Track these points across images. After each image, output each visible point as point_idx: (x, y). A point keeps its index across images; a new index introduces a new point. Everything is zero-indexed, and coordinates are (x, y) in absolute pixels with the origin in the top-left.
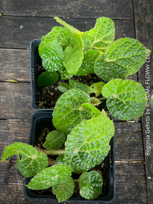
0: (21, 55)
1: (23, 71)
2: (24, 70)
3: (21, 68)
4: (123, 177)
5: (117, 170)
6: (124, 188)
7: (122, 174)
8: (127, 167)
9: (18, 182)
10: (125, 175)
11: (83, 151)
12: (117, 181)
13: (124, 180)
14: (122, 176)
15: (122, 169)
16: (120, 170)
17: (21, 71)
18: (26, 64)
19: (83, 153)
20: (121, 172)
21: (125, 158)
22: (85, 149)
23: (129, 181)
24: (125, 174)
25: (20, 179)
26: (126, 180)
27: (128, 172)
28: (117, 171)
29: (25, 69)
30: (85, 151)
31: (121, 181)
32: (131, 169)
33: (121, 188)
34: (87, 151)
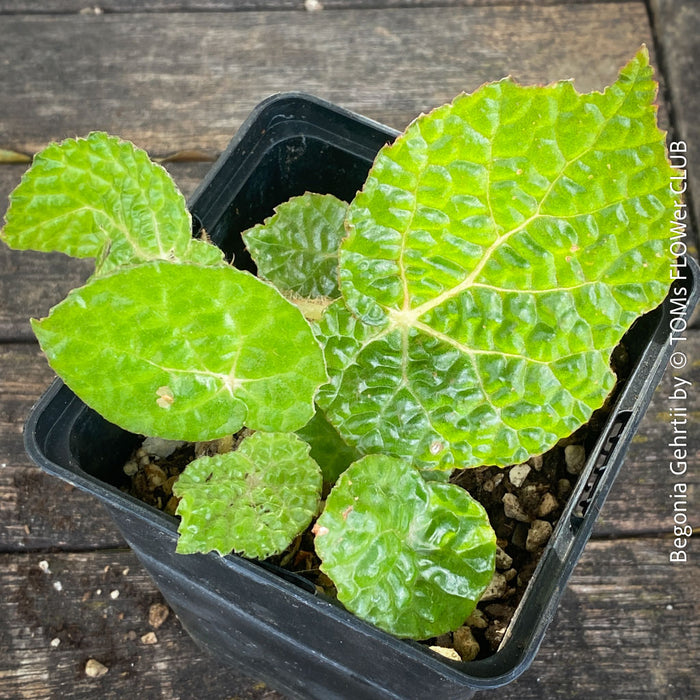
0: (45, 40)
1: (58, 109)
2: (63, 102)
3: (49, 95)
4: (633, 614)
5: (597, 578)
6: (650, 678)
7: (630, 598)
8: (654, 560)
9: (19, 666)
10: (647, 603)
11: (439, 336)
12: (602, 637)
13: (642, 634)
14: (628, 608)
15: (623, 574)
16: (615, 579)
17: (44, 112)
18: (74, 76)
19: (440, 349)
20: (619, 588)
21: (638, 510)
22: (456, 330)
23: (674, 633)
24: (647, 597)
25: (34, 646)
26: (656, 630)
27: (663, 587)
28: (600, 583)
29: (70, 97)
30: (453, 342)
31: (624, 641)
32: (678, 569)
33: (628, 678)
34: (464, 347)
